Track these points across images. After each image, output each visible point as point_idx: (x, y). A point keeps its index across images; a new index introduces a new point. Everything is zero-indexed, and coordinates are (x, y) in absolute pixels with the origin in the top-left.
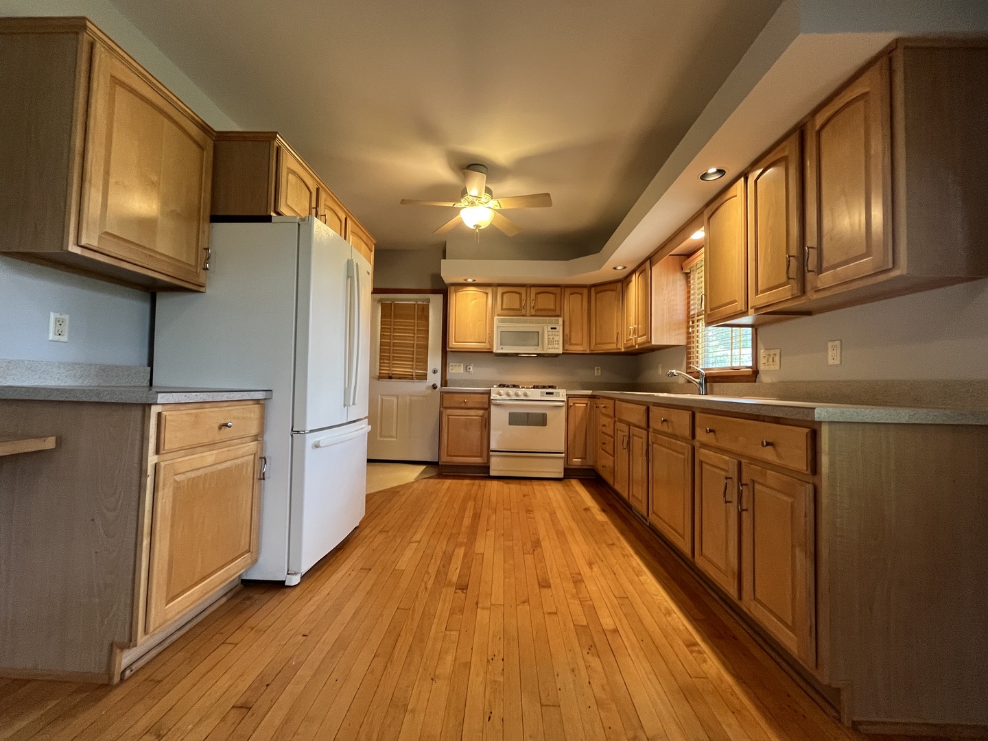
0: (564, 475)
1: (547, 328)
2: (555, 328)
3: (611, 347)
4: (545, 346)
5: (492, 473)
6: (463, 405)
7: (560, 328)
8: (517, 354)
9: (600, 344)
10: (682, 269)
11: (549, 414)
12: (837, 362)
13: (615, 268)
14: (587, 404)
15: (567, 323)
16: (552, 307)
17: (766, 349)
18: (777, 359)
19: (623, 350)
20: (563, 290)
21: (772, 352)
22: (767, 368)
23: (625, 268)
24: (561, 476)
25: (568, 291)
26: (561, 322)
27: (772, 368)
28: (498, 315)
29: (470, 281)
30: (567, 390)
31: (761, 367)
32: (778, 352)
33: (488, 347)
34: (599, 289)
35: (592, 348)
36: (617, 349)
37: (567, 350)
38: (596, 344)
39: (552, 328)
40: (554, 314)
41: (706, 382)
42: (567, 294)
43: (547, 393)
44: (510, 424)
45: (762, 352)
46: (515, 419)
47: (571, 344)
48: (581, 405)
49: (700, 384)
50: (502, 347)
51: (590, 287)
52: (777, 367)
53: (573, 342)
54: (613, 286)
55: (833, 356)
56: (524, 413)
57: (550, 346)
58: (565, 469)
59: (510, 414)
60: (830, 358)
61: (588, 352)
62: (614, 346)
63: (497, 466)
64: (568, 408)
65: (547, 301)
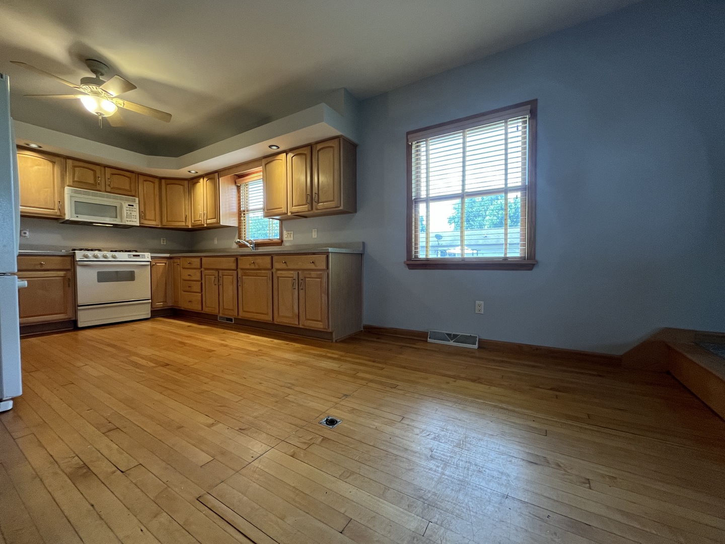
0: (151, 316)
1: (125, 205)
2: (133, 206)
3: (182, 224)
4: (125, 219)
5: (80, 325)
6: (38, 267)
7: (136, 206)
8: (92, 223)
9: (170, 221)
10: (236, 183)
11: (136, 271)
12: (316, 237)
13: (189, 172)
14: (165, 263)
15: (142, 202)
16: (128, 188)
17: (287, 231)
18: (292, 235)
19: (190, 227)
20: (137, 176)
21: (289, 232)
22: (287, 239)
23: (197, 173)
24: (149, 316)
25: (141, 178)
26: (137, 202)
27: (289, 239)
28: (69, 186)
29: (34, 146)
30: (151, 253)
31: (285, 239)
32: (292, 232)
33: (58, 213)
34: (169, 181)
35: (165, 223)
36: (186, 226)
37: (142, 224)
38: (167, 221)
39: (129, 205)
40: (129, 193)
41: (255, 247)
42: (141, 180)
43: (134, 256)
44: (99, 281)
45: (285, 232)
46: (103, 277)
47: (146, 220)
48: (161, 265)
49: (253, 247)
50: (77, 215)
51: (161, 179)
52: (292, 239)
53: (147, 218)
54: (180, 182)
55: (314, 235)
56: (113, 272)
57: (128, 219)
58: (151, 311)
59: (99, 273)
60: (313, 235)
61: (160, 226)
62: (183, 224)
63: (84, 319)
64: (151, 266)
65: (124, 183)
